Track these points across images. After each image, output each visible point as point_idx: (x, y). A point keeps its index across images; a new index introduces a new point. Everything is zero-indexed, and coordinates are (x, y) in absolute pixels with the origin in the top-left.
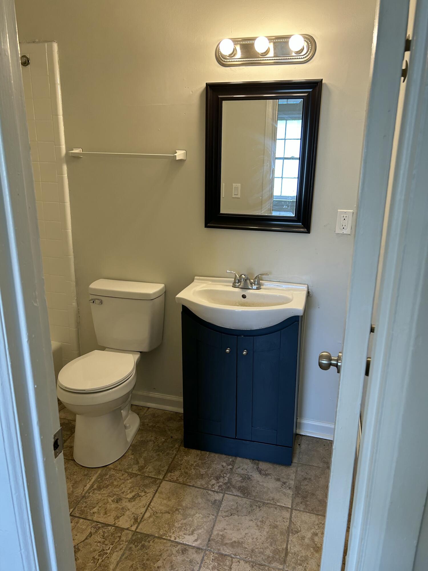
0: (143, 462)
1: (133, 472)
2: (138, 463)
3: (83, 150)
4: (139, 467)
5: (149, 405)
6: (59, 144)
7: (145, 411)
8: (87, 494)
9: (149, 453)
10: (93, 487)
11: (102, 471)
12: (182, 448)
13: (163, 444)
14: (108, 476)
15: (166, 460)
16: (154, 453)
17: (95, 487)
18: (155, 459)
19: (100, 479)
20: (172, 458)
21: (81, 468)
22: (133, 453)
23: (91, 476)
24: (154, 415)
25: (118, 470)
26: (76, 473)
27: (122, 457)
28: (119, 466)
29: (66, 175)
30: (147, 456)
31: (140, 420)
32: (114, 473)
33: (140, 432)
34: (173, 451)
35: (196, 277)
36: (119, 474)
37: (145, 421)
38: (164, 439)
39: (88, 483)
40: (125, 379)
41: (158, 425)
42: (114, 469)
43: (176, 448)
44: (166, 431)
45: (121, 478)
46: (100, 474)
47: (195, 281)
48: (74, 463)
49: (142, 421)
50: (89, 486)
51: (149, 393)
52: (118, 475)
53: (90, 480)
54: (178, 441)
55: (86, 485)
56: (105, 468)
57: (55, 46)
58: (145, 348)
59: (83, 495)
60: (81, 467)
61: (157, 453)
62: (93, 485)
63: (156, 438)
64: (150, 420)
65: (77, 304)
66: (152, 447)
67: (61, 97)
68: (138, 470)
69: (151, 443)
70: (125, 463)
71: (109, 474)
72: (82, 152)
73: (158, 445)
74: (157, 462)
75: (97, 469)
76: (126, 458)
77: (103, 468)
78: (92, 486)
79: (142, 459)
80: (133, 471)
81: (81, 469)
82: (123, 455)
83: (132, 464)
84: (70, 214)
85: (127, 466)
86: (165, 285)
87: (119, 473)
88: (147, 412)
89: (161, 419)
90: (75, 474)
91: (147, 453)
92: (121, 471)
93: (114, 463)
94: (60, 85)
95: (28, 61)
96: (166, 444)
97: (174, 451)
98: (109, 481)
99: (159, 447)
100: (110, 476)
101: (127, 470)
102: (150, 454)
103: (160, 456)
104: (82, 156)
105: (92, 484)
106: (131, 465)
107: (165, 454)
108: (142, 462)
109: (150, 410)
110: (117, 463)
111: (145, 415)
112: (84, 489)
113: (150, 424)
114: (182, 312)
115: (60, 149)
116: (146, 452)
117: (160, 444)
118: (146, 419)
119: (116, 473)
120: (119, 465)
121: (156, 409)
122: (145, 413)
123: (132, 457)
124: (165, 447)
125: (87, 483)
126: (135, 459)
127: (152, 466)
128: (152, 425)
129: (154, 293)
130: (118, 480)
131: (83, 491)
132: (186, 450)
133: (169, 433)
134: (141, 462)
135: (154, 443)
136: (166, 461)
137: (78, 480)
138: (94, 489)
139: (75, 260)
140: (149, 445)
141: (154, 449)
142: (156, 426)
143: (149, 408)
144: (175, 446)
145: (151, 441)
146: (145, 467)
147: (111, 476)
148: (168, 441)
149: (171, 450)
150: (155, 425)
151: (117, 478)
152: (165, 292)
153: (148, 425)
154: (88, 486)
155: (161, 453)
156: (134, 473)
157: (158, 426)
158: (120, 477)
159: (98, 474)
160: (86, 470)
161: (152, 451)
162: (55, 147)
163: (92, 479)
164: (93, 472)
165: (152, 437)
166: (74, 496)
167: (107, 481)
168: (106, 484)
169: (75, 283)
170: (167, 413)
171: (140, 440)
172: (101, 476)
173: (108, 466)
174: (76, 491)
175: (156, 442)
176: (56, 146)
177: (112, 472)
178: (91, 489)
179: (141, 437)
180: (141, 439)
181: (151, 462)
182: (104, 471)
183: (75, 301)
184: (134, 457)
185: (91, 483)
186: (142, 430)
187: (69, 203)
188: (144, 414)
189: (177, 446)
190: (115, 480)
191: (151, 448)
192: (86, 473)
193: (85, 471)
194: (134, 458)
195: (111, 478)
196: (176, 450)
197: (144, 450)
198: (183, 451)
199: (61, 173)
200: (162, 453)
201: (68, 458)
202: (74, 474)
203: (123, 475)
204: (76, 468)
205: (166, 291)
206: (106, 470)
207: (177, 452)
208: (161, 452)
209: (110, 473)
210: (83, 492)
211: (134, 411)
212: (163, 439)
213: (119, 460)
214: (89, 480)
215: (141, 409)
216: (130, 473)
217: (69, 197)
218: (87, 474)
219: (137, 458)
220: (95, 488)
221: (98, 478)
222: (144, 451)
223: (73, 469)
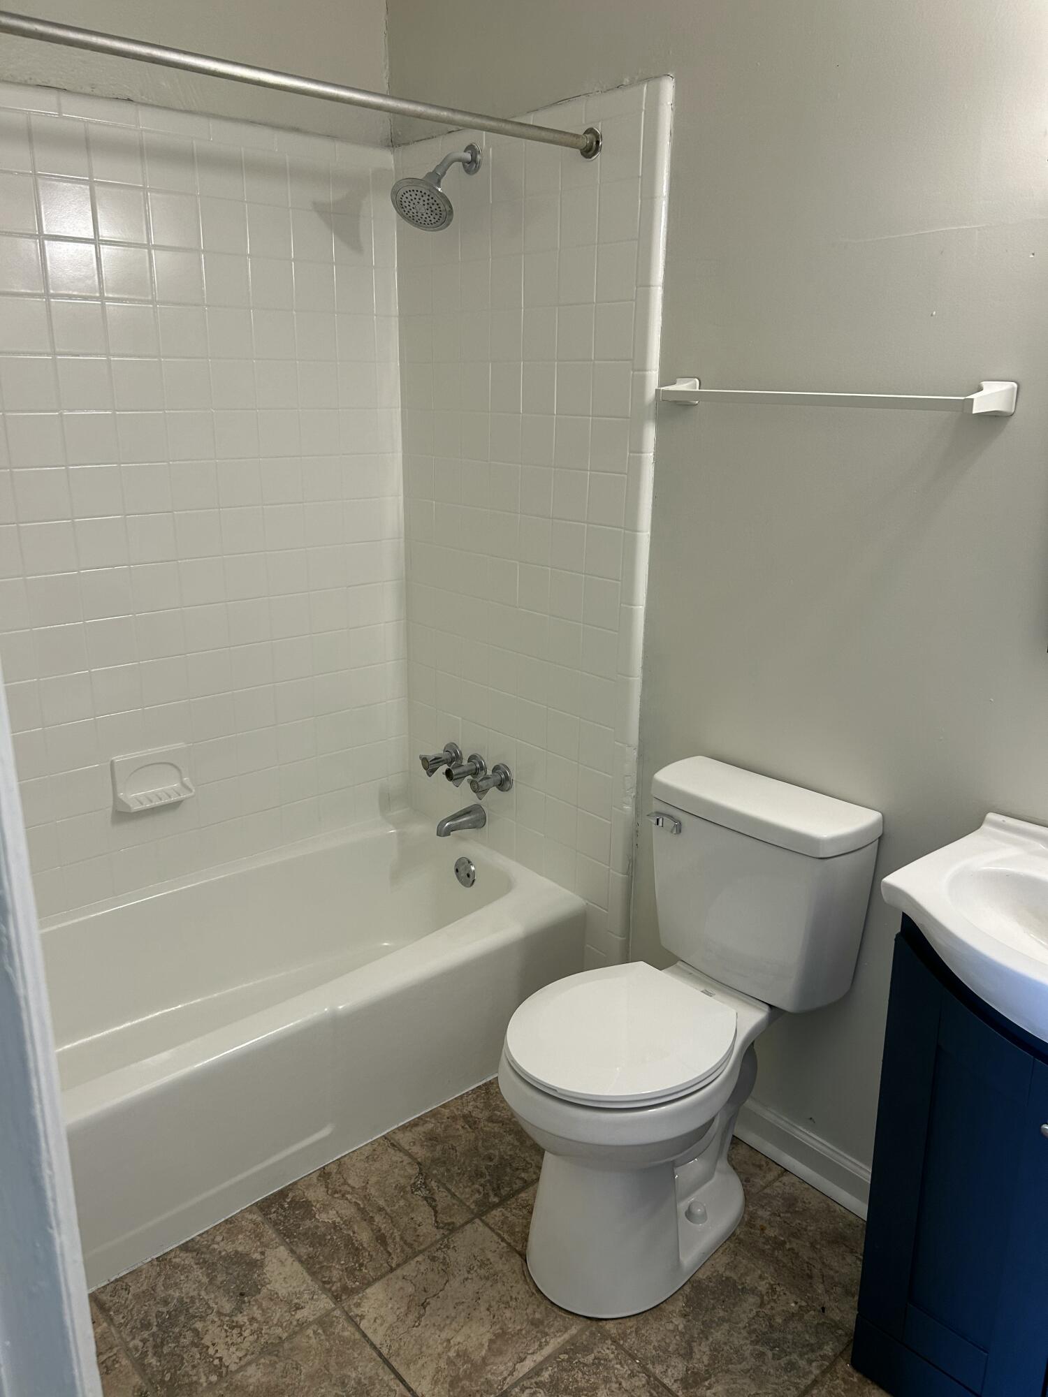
0: (706, 1360)
1: (666, 1381)
2: (688, 1355)
3: (702, 382)
4: (687, 1370)
5: (788, 1161)
6: (643, 368)
7: (770, 1176)
8: (517, 1390)
9: (736, 1334)
10: (539, 1376)
11: (582, 1331)
12: (844, 1367)
13: (786, 1321)
14: (590, 1358)
15: (776, 1384)
16: (748, 1342)
17: (545, 1376)
18: (745, 1366)
19: (566, 1356)
20: (797, 1389)
21: (533, 1294)
22: (688, 1310)
23: (547, 1334)
24: (790, 1202)
25: (624, 1350)
26: (513, 1303)
27: (651, 1309)
28: (632, 1340)
29: (652, 454)
30: (725, 1344)
31: (746, 1205)
32: (612, 1356)
33: (732, 1245)
34: (810, 1362)
35: (991, 816)
36: (622, 1366)
37: (760, 1213)
38: (796, 1303)
39: (533, 1353)
40: (687, 1089)
41: (794, 1244)
42: (614, 1342)
43: (823, 1357)
44: (810, 1277)
45: (624, 1384)
46: (572, 1341)
47: (985, 827)
48: (522, 1265)
49: (751, 1209)
50: (532, 1365)
51: (796, 1127)
52: (617, 1369)
53: (541, 1347)
54: (840, 1332)
55: (525, 1358)
56: (594, 1325)
57: (668, 88)
58: (786, 999)
59: (505, 1388)
60: (534, 1291)
61: (757, 1347)
62: (542, 1370)
63: (774, 1291)
64: (775, 1214)
65: (636, 809)
66: (751, 1316)
67: (665, 233)
68: (682, 1379)
69: (752, 1299)
70: (655, 1334)
71: (595, 1351)
72: (697, 390)
73: (770, 1318)
74: (747, 1381)
75: (570, 1317)
76: (661, 1320)
77: (589, 1322)
78: (537, 1371)
79: (705, 1347)
80: (667, 1377)
81: (530, 1296)
82: (657, 1306)
83: (670, 1349)
84: (647, 561)
85: (654, 1348)
86: (883, 816)
87: (623, 1362)
88: (777, 1184)
89: (809, 1228)
90: (511, 1303)
91: (729, 1331)
92: (634, 1358)
93: (620, 1321)
94: (667, 198)
95: (598, 142)
96: (796, 1328)
97: (814, 1364)
98: (587, 1378)
99: (771, 1326)
100: (596, 1361)
101: (650, 1366)
102: (736, 1342)
103: (763, 1362)
104: (697, 402)
105: (541, 1363)
106: (666, 1351)
107: (783, 1361)
108: (702, 1354)
109: (785, 1179)
110: (630, 1324)
111: (768, 1191)
112: (514, 1369)
113: (771, 1232)
114: (898, 936)
115: (642, 382)
116: (726, 1326)
117: (779, 1320)
118: (763, 1207)
119: (616, 1357)
120: (634, 1335)
121: (807, 1186)
122: (769, 1185)
123: (680, 1323)
124: (790, 1337)
125: (530, 1352)
126: (687, 1337)
127: (726, 1387)
128: (775, 1237)
129: (834, 841)
130: (614, 1386)
131: (511, 1374)
132: (855, 1380)
133: (820, 1289)
134: (698, 1357)
135: (762, 1305)
136: (776, 1390)
137: (512, 1327)
138: (541, 1382)
139: (643, 690)
140: (745, 1305)
141: (752, 1328)
142: (788, 1246)
143: (786, 1170)
144: (820, 1348)
145: (753, 1293)
146: (707, 1380)
147: (598, 1362)
148: (806, 1317)
149: (805, 1354)
150: (784, 1242)
151: (614, 1379)
152: (879, 838)
153: (763, 1229)
154: (529, 1364)
155: (770, 1354)
156: (664, 1386)
157: (793, 1249)
158: (623, 1378)
159: (566, 1336)
160: (542, 1308)
161: (744, 1333)
162: (633, 375)
163: (547, 1343)
164: (556, 1324)
165: (764, 1279)
166: (482, 1380)
167: (584, 1373)
168: (577, 1381)
169: (636, 754)
170: (835, 1211)
171: (722, 1275)
172: (573, 1348)
173: (605, 1322)
174: (492, 1363)
175: (769, 1303)
176: (636, 373)
177: (608, 1351)
178: (531, 1378)
179: (728, 1264)
180: (728, 1274)
181: (728, 1371)
182: (587, 1333)
183: (631, 800)
184: (685, 1327)
185: (539, 1358)
186: (740, 1242)
187: (649, 533)
188: (765, 1188)
189: (828, 1350)
190: (606, 1380)
191: (746, 1320)
192: (537, 1316)
193: (538, 1306)
194: (684, 1330)
195: (598, 1368)
196: (822, 1365)
197: (722, 1314)
198: (843, 1379)
199: (638, 449)
200: (774, 1354)
201: (513, 1244)
202: (507, 1305)
203: (632, 1375)
204: (520, 1289)
205: (883, 834)
206: (593, 1334)
207: (824, 1373)
208: (772, 1349)
209: (600, 1349)
210: (509, 1375)
211: (735, 1167)
212: (793, 1305)
213: (641, 1318)
214: (537, 1344)
215: (760, 1167)
216: (656, 1379)
217: (650, 517)
218: (541, 1322)
219: (692, 1337)
220: (542, 1379)
221: (562, 1350)
222: (723, 1320)
223: (512, 1287)
